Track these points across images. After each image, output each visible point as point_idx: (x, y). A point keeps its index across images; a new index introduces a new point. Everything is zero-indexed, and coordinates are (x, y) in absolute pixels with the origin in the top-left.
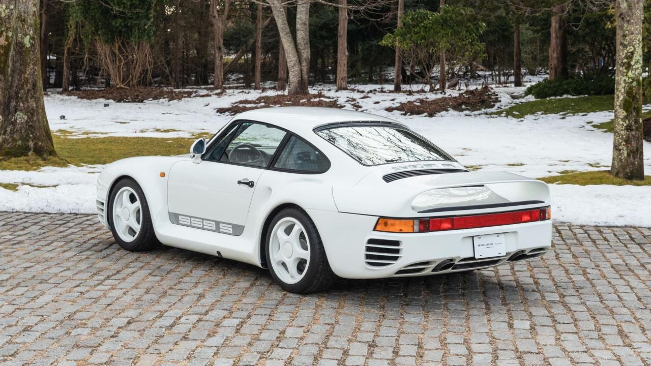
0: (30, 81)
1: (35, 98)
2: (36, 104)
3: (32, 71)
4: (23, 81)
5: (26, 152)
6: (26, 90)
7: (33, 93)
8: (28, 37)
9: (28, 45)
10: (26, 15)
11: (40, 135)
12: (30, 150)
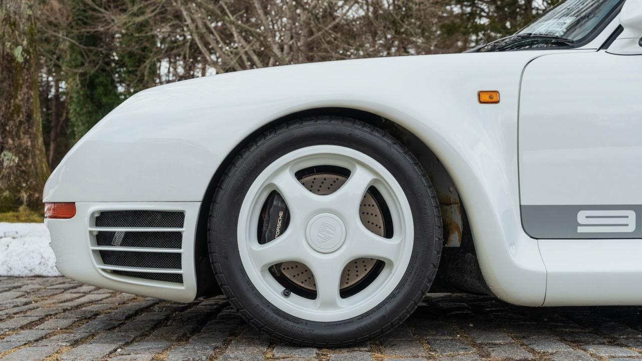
0: (24, 110)
1: (30, 134)
2: (31, 142)
3: (26, 96)
4: (12, 108)
5: (16, 206)
6: (17, 121)
7: (27, 127)
8: (20, 48)
9: (20, 59)
10: (17, 17)
11: (38, 185)
12: (21, 203)
